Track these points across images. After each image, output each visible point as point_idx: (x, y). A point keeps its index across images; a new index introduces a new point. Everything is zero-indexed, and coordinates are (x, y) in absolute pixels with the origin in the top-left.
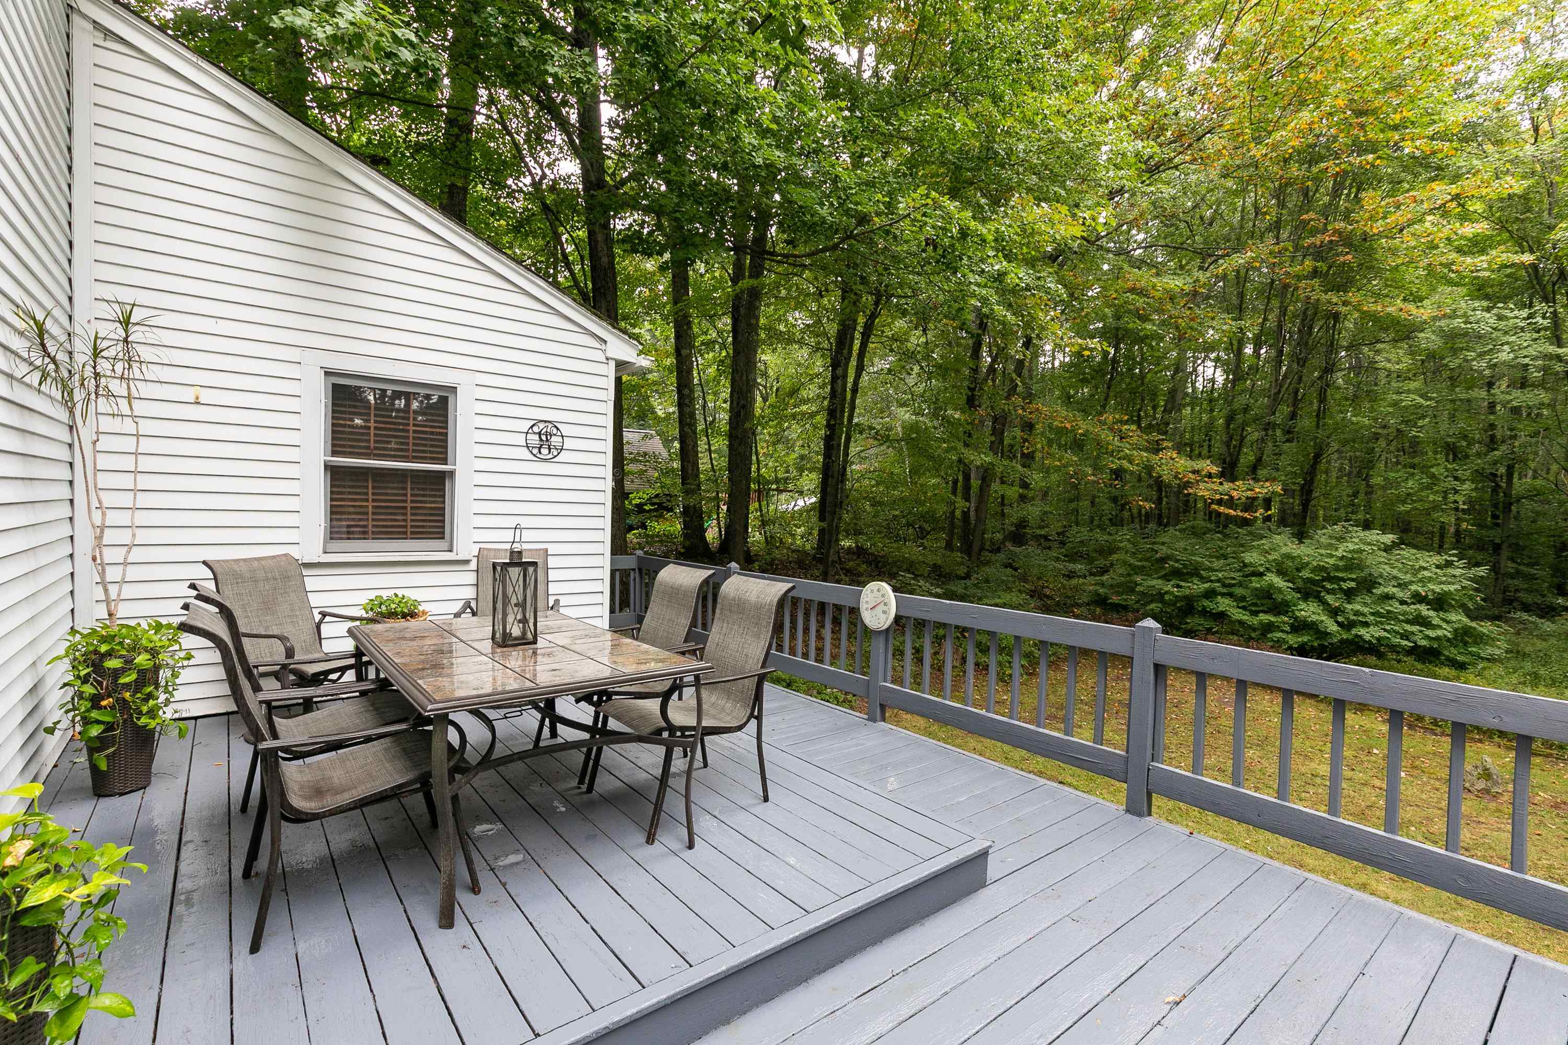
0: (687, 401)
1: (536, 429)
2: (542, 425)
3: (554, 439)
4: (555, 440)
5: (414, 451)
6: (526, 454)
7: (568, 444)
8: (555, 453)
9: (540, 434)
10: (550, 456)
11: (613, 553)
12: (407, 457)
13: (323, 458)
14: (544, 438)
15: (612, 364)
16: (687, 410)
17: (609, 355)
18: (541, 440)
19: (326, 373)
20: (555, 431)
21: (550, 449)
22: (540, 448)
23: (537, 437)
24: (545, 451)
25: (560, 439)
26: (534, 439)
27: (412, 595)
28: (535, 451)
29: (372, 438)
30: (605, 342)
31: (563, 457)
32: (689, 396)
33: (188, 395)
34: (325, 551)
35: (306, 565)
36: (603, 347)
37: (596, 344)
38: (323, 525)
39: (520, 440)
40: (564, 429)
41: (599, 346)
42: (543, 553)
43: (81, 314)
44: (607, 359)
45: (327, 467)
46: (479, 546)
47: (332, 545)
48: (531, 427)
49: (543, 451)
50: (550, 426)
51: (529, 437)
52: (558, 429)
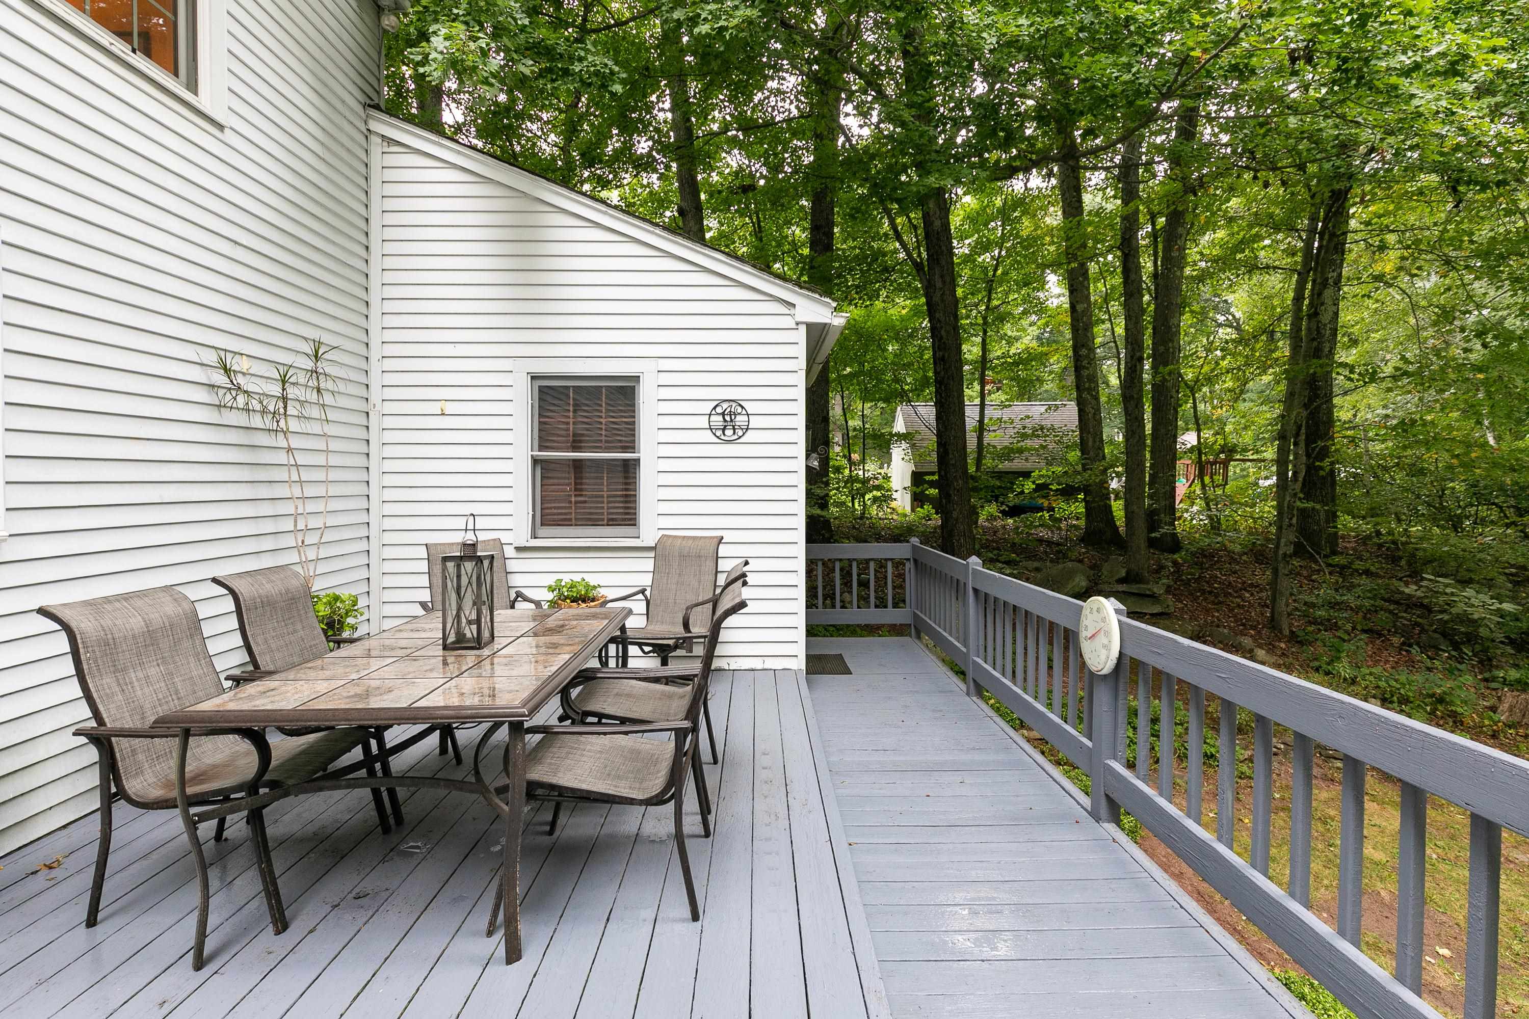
0: (1085, 363)
1: (719, 410)
2: (725, 405)
3: (738, 418)
4: (741, 420)
5: (606, 442)
6: (708, 436)
7: (755, 422)
8: (740, 433)
9: (723, 414)
10: (736, 437)
11: (810, 539)
12: (600, 447)
13: (530, 453)
14: (728, 418)
15: (803, 329)
16: (1085, 373)
17: (798, 319)
18: (725, 421)
19: (532, 378)
20: (740, 410)
21: (734, 429)
22: (724, 430)
23: (720, 418)
24: (729, 432)
25: (746, 418)
26: (717, 420)
27: (592, 580)
28: (719, 433)
29: (571, 432)
30: (794, 306)
31: (750, 436)
32: (1087, 356)
33: (435, 408)
34: (534, 536)
35: (519, 549)
36: (792, 312)
37: (783, 310)
38: (531, 513)
39: (703, 422)
40: (750, 407)
41: (787, 311)
42: (716, 541)
43: (374, 355)
44: (797, 324)
45: (535, 461)
46: (662, 532)
47: (543, 531)
48: (715, 408)
49: (727, 432)
50: (734, 405)
51: (713, 418)
52: (743, 407)
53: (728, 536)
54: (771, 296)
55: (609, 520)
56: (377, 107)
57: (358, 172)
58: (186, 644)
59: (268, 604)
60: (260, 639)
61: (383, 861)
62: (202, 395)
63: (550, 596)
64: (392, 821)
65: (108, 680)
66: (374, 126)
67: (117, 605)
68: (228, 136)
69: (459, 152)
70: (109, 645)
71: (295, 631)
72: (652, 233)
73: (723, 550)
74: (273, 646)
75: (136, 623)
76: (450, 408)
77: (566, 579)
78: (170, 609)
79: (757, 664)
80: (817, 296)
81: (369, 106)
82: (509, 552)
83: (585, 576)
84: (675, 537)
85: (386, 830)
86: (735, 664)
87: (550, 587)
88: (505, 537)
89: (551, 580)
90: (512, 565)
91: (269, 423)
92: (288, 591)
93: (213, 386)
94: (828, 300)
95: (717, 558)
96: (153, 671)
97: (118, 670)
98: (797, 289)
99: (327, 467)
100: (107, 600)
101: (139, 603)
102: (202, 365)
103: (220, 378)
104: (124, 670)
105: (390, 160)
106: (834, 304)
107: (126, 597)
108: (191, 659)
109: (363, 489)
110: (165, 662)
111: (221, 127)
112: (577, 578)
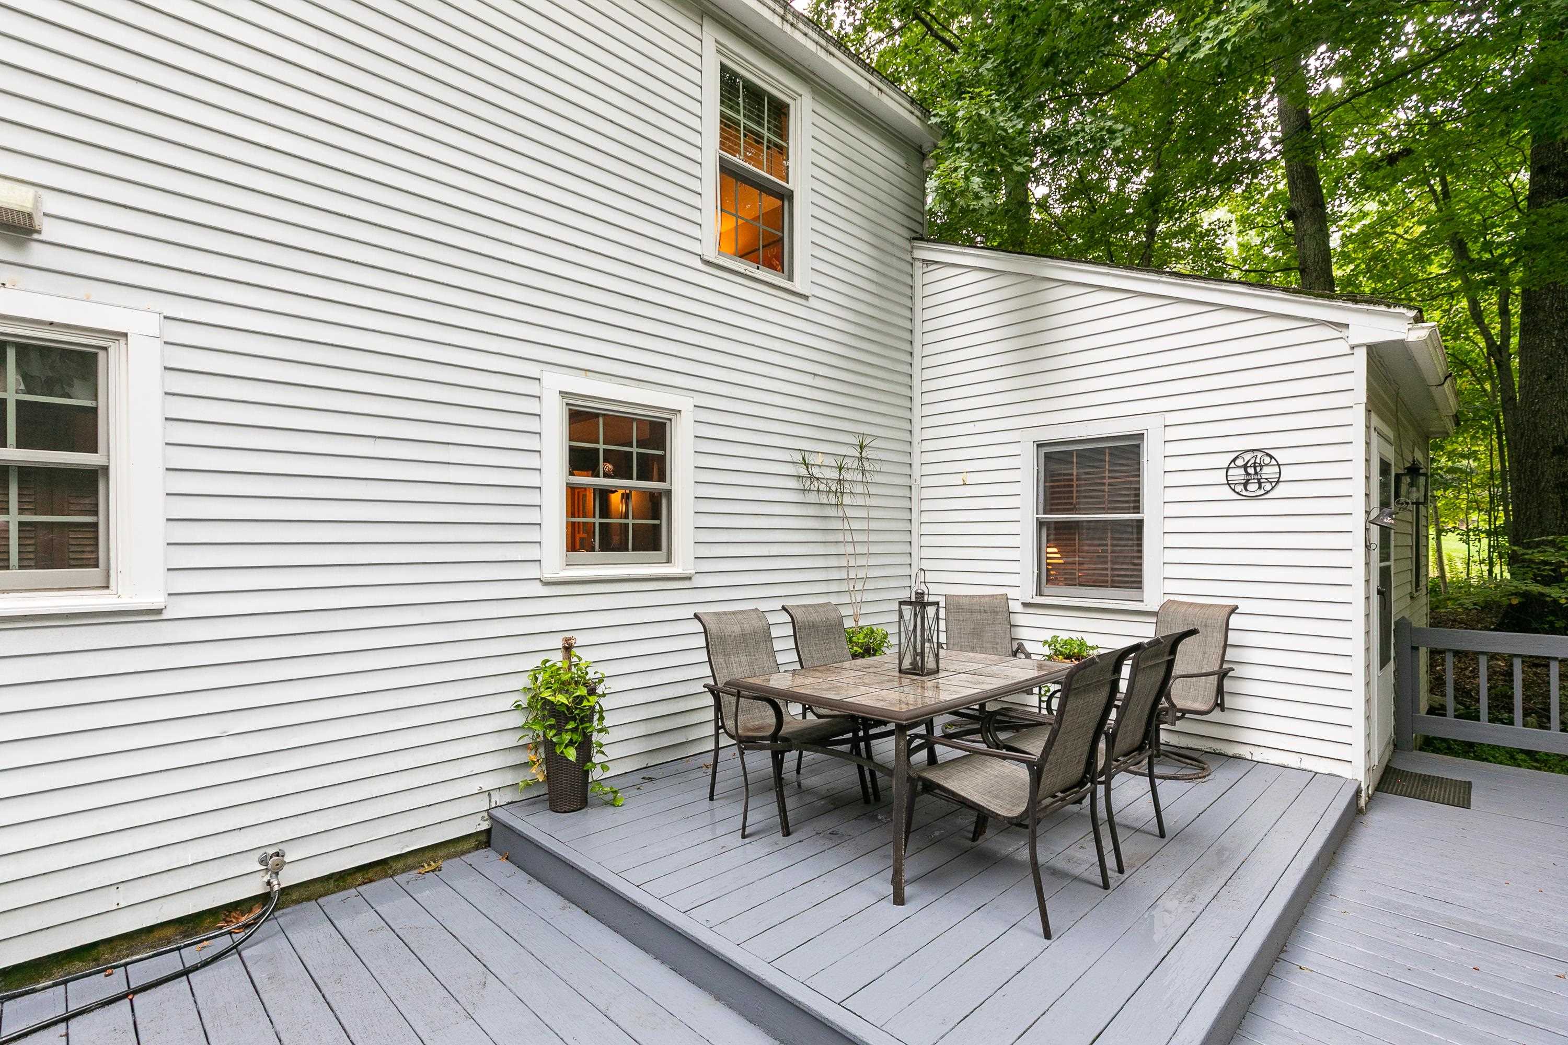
1: (1240, 462)
2: (1247, 457)
3: (1265, 470)
4: (1269, 472)
5: (1110, 503)
6: (1227, 493)
7: (1287, 474)
8: (1268, 487)
9: (1245, 467)
10: (1262, 492)
12: (1103, 509)
13: (1036, 516)
14: (1251, 471)
15: (1362, 354)
17: (1353, 342)
18: (1247, 474)
19: (1038, 446)
20: (1267, 460)
21: (1260, 483)
22: (1245, 485)
23: (1242, 471)
24: (1253, 487)
25: (1276, 469)
26: (1237, 474)
28: (1239, 488)
29: (1074, 495)
30: (1347, 326)
31: (1280, 491)
33: (958, 479)
34: (1040, 593)
35: (1025, 605)
36: (1345, 333)
37: (1334, 334)
38: (1036, 572)
39: (1220, 477)
40: (1279, 455)
41: (1338, 335)
42: (1228, 610)
43: (916, 439)
44: (1353, 348)
45: (1041, 524)
46: (1167, 597)
47: (1046, 590)
48: (1234, 460)
49: (1250, 487)
50: (1260, 455)
51: (1231, 472)
52: (1271, 457)
53: (1243, 606)
54: (1313, 320)
55: (1112, 581)
56: (921, 239)
57: (905, 295)
58: (762, 645)
59: (813, 628)
60: (806, 651)
61: (856, 819)
62: (793, 483)
63: (1047, 651)
64: (872, 797)
65: (721, 659)
66: (919, 254)
67: (729, 616)
68: (813, 302)
69: (978, 256)
70: (722, 639)
71: (830, 649)
72: (1158, 282)
73: (1234, 621)
74: (814, 656)
75: (736, 629)
76: (970, 478)
77: (1064, 636)
78: (756, 623)
79: (1292, 760)
80: (1383, 308)
81: (915, 239)
82: (1015, 606)
83: (1085, 636)
84: (1182, 603)
85: (867, 801)
86: (1259, 755)
87: (1045, 642)
88: (1011, 593)
89: (1048, 636)
90: (1018, 619)
91: (833, 499)
92: (827, 619)
93: (799, 477)
94: (1401, 310)
95: (1227, 629)
96: (743, 659)
97: (726, 655)
98: (1350, 305)
99: (869, 530)
100: (725, 613)
101: (740, 617)
102: (793, 463)
103: (803, 471)
104: (729, 655)
105: (928, 278)
106: (1413, 313)
107: (734, 613)
108: (765, 656)
109: (905, 548)
110: (750, 655)
111: (806, 297)
112: (1074, 636)
